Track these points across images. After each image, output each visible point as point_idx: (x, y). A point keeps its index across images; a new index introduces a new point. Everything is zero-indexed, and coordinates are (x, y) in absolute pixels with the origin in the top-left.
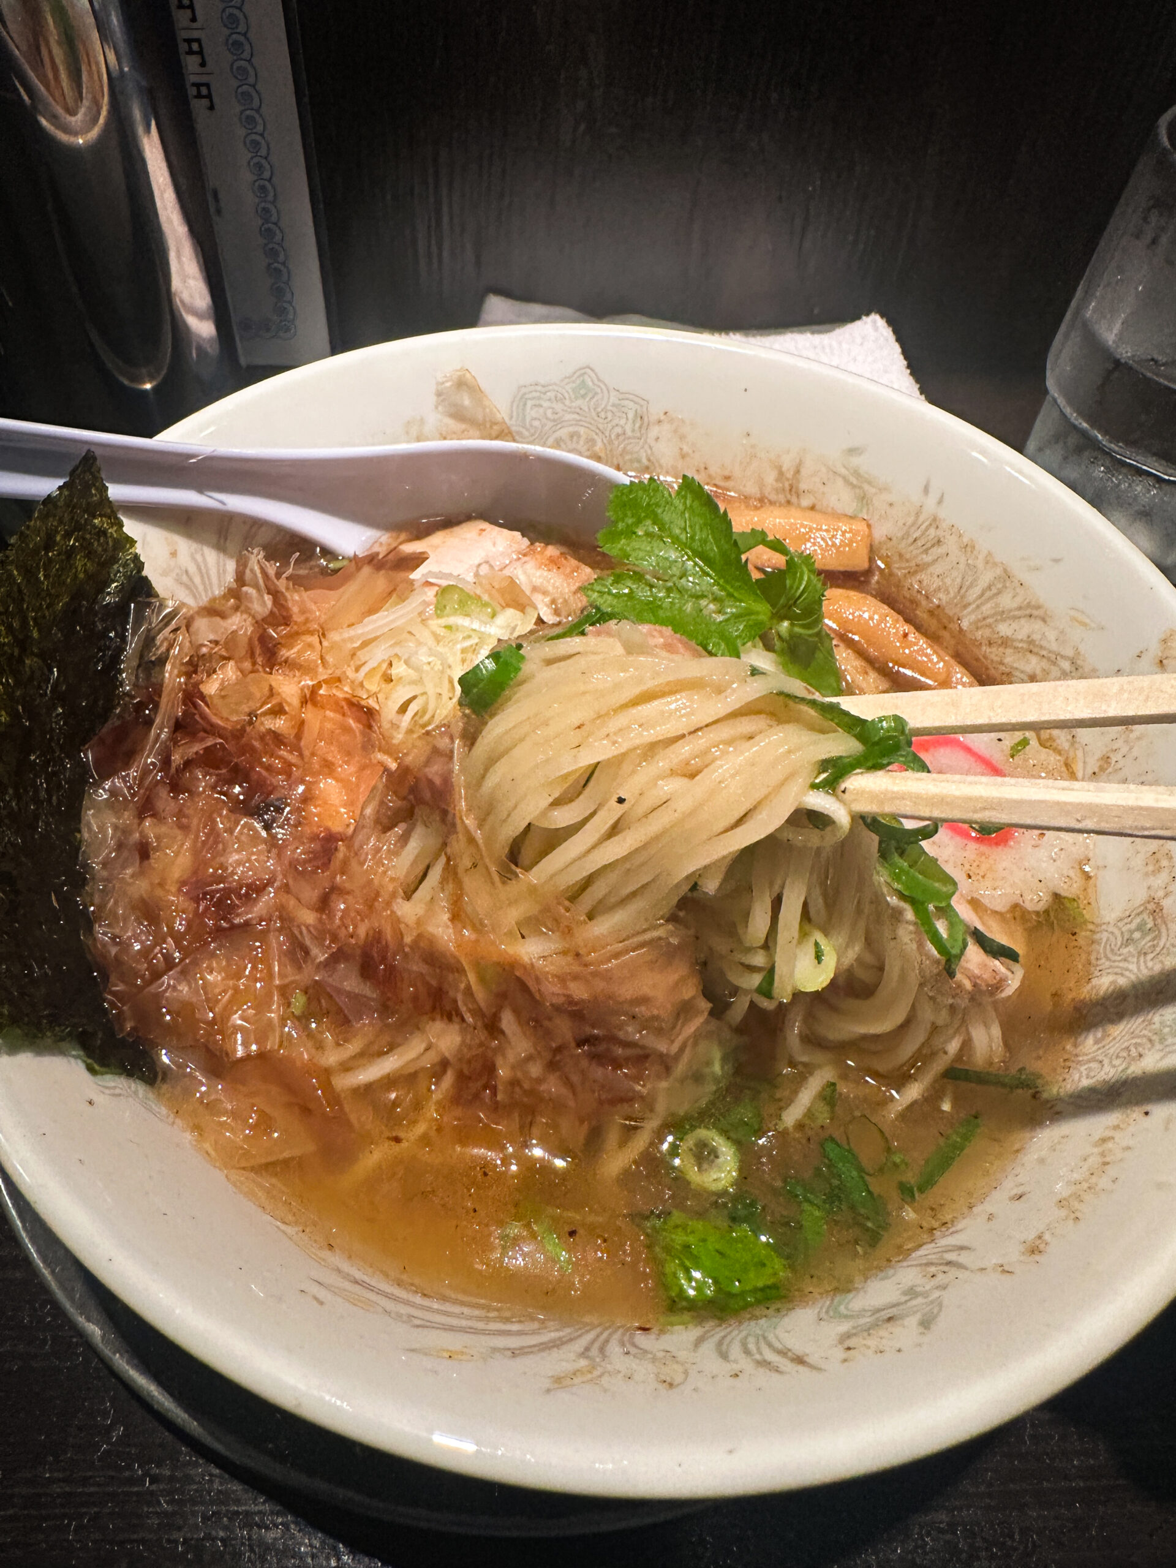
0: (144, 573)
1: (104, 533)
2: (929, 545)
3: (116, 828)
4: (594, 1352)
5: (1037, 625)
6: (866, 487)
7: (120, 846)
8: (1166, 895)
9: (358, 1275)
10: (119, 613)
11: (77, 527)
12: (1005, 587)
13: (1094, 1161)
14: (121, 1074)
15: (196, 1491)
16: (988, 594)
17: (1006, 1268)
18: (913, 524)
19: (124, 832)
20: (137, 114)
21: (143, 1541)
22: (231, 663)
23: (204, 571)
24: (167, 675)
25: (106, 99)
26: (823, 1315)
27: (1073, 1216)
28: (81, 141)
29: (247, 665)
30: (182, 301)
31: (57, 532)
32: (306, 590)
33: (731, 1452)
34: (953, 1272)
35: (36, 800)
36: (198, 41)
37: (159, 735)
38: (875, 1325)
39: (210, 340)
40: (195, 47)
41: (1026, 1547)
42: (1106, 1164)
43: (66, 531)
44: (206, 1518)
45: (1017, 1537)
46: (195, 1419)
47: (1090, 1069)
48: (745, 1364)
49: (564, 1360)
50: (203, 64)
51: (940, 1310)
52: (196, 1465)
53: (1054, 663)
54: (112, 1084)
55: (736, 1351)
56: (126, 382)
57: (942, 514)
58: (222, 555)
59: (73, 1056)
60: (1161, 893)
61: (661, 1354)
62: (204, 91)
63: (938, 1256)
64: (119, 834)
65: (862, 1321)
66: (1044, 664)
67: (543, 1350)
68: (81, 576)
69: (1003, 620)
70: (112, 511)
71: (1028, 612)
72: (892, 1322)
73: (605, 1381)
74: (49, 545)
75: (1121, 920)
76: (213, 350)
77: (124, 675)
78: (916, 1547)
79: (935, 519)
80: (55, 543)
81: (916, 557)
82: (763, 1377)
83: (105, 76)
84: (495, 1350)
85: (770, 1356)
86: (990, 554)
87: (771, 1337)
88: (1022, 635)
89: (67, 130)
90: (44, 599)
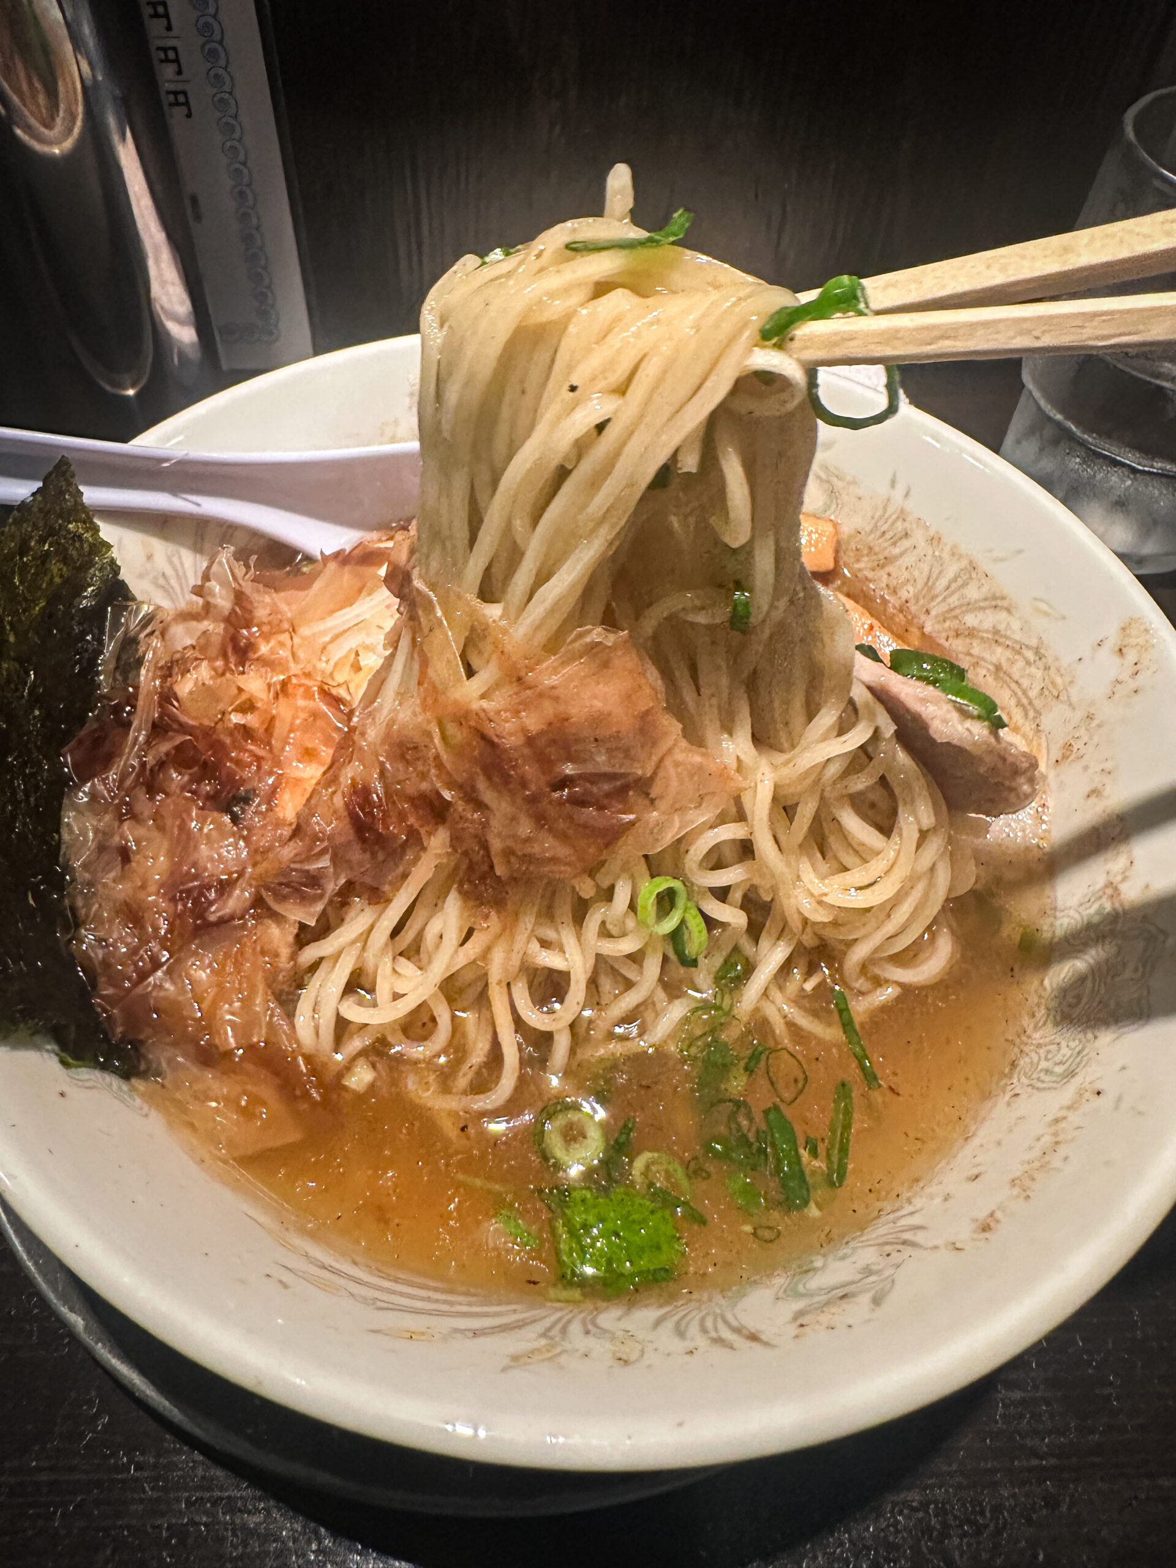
0: (120, 577)
1: (80, 537)
2: (898, 536)
3: (96, 831)
4: (555, 1331)
5: (1003, 615)
6: (834, 480)
7: (101, 848)
8: (1125, 879)
9: (329, 1260)
10: (95, 616)
11: (52, 532)
12: (971, 578)
13: (1047, 1139)
14: (95, 1068)
15: (180, 1477)
16: (954, 586)
17: (958, 1245)
18: (881, 518)
19: (104, 834)
20: (112, 121)
21: (128, 1527)
22: (205, 664)
23: (181, 573)
24: (142, 678)
25: (80, 109)
26: (781, 1294)
27: (1025, 1194)
28: (57, 151)
29: (219, 663)
30: (162, 308)
31: (31, 537)
32: (276, 590)
33: (680, 1425)
34: (908, 1251)
35: (13, 800)
36: (175, 49)
37: (136, 738)
38: (828, 1303)
39: (192, 345)
40: (171, 55)
41: (997, 1524)
42: (1057, 1143)
43: (40, 536)
44: (189, 1504)
45: (988, 1515)
46: (175, 1406)
47: (1049, 1052)
48: (702, 1342)
49: (527, 1340)
50: (179, 72)
51: (892, 1287)
52: (179, 1452)
53: (1019, 653)
54: (87, 1077)
55: (694, 1330)
56: (108, 388)
57: (909, 505)
58: (198, 556)
59: (48, 1051)
60: (1119, 878)
61: (620, 1333)
62: (181, 98)
63: (894, 1236)
64: (100, 835)
65: (817, 1299)
66: (1008, 654)
67: (502, 1331)
68: (57, 580)
69: (968, 611)
70: (86, 515)
71: (994, 603)
72: (846, 1300)
73: (563, 1359)
74: (23, 550)
75: (1081, 904)
76: (194, 355)
77: (102, 678)
78: (888, 1526)
79: (902, 511)
80: (30, 549)
81: (885, 549)
82: (719, 1354)
83: (79, 85)
84: (456, 1330)
85: (726, 1334)
86: (955, 546)
87: (729, 1317)
88: (987, 625)
89: (41, 140)
90: (19, 603)
